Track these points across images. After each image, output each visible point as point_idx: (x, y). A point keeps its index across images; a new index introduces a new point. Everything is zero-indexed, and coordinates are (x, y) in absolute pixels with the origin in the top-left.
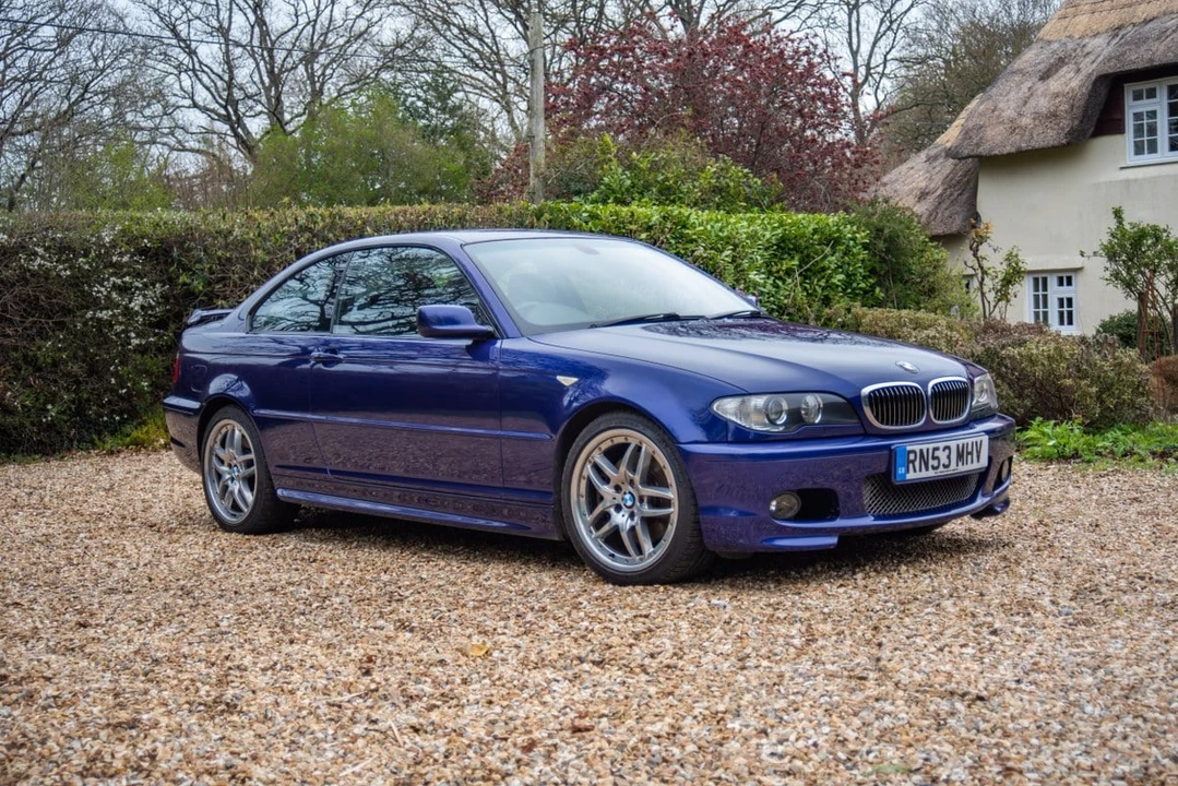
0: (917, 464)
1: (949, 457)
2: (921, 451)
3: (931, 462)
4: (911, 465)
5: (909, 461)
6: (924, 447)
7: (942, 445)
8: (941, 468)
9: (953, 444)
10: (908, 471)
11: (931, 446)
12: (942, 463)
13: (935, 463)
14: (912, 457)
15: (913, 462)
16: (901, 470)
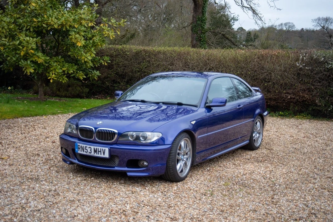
0: (81, 149)
1: (91, 150)
2: (82, 146)
3: (85, 150)
4: (79, 149)
5: (79, 148)
6: (83, 145)
7: (88, 146)
8: (88, 153)
9: (92, 147)
10: (78, 150)
11: (85, 146)
12: (88, 151)
13: (86, 151)
14: (79, 147)
15: (80, 148)
16: (77, 150)
